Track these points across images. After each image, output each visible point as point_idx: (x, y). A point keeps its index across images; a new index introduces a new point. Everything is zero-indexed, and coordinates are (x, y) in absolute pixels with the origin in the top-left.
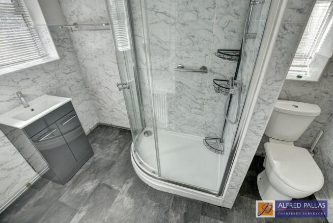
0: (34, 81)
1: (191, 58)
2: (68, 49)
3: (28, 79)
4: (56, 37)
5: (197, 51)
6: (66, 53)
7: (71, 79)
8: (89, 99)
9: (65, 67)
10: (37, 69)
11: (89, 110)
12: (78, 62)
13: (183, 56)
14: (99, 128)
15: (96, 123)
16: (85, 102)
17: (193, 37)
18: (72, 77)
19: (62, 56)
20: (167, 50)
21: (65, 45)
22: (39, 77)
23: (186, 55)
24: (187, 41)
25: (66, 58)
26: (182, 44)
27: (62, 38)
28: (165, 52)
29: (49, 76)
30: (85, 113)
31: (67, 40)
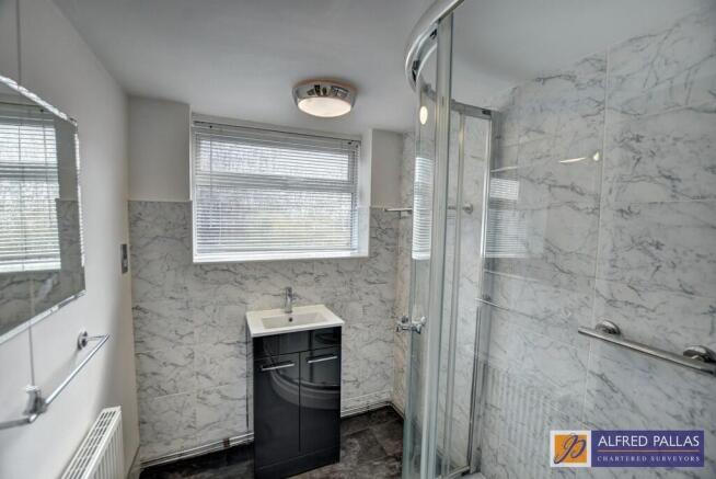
0: (317, 280)
1: (648, 310)
2: (387, 244)
3: (311, 274)
4: (376, 224)
5: (671, 290)
6: (382, 250)
7: (374, 293)
8: (392, 341)
9: (371, 272)
10: (329, 263)
11: (382, 363)
12: (396, 269)
13: (618, 297)
14: (384, 413)
15: (385, 397)
16: (382, 344)
17: (658, 246)
18: (377, 291)
19: (374, 254)
20: (569, 273)
21: (385, 237)
22: (326, 275)
23: (630, 296)
24: (635, 257)
25: (378, 258)
26: (619, 264)
27: (383, 227)
28: (564, 278)
29: (340, 279)
30: (373, 366)
31: (390, 232)
